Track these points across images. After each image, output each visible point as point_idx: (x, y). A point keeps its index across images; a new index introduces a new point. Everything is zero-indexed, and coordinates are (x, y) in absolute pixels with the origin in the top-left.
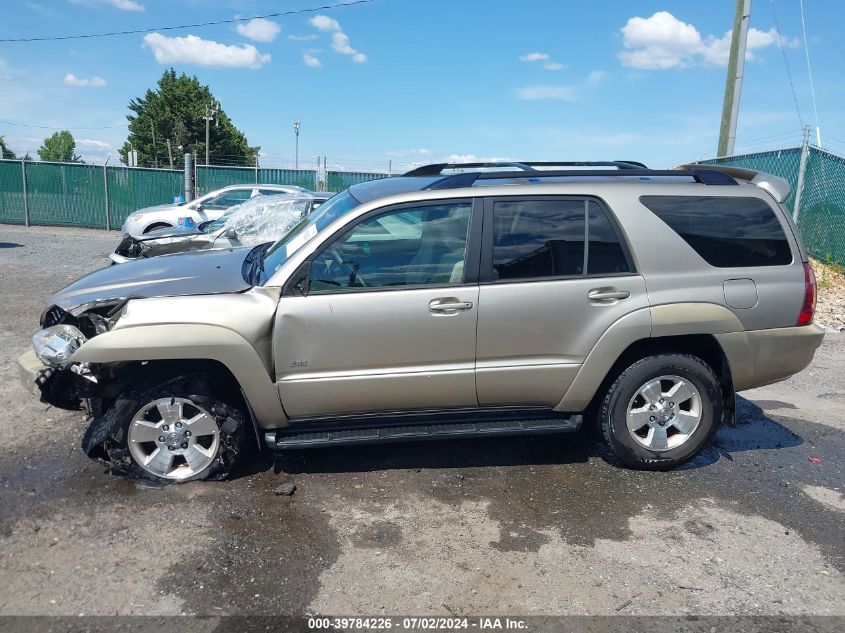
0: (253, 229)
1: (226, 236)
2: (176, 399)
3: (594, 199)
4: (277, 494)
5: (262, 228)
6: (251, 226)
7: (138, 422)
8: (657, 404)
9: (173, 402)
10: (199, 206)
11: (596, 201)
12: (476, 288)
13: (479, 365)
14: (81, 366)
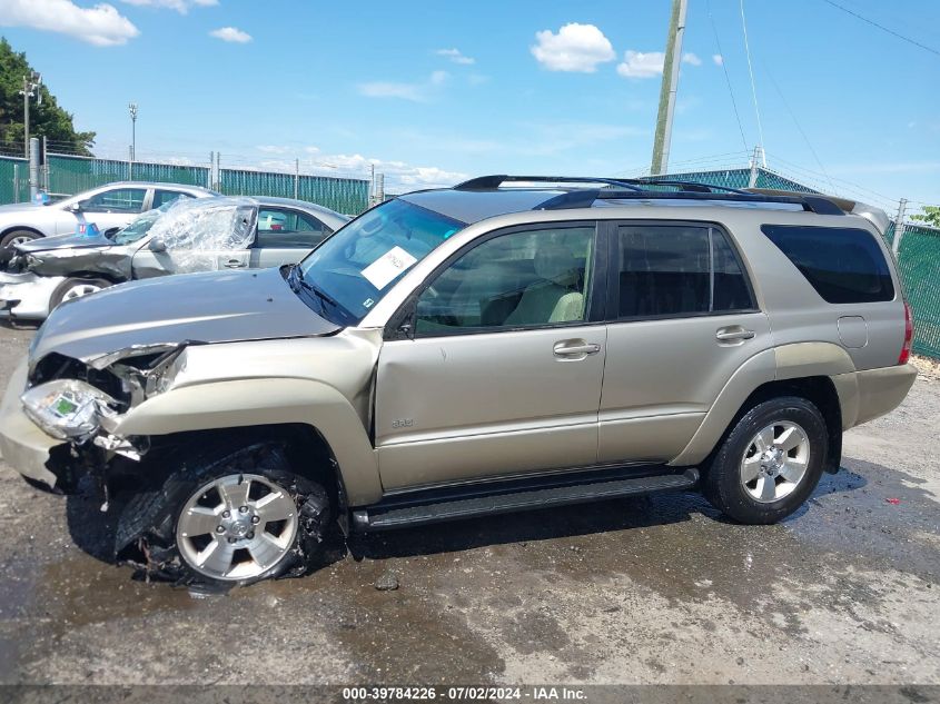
0: (187, 241)
1: (150, 248)
2: (245, 476)
3: (715, 226)
4: (380, 589)
5: (198, 239)
6: (184, 237)
7: (191, 510)
8: (768, 453)
9: (241, 479)
10: (77, 207)
11: (718, 228)
12: (603, 328)
13: (602, 417)
14: (111, 437)
